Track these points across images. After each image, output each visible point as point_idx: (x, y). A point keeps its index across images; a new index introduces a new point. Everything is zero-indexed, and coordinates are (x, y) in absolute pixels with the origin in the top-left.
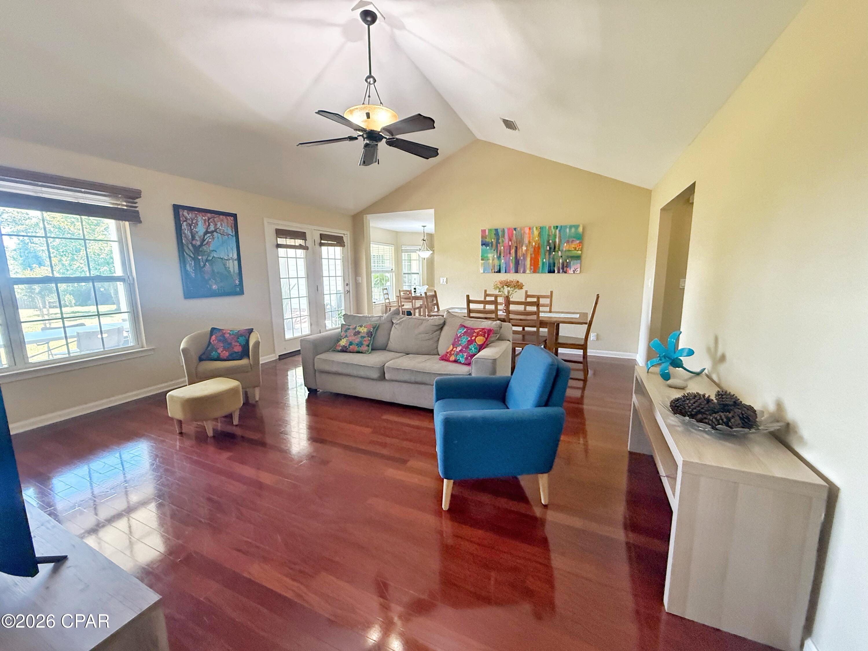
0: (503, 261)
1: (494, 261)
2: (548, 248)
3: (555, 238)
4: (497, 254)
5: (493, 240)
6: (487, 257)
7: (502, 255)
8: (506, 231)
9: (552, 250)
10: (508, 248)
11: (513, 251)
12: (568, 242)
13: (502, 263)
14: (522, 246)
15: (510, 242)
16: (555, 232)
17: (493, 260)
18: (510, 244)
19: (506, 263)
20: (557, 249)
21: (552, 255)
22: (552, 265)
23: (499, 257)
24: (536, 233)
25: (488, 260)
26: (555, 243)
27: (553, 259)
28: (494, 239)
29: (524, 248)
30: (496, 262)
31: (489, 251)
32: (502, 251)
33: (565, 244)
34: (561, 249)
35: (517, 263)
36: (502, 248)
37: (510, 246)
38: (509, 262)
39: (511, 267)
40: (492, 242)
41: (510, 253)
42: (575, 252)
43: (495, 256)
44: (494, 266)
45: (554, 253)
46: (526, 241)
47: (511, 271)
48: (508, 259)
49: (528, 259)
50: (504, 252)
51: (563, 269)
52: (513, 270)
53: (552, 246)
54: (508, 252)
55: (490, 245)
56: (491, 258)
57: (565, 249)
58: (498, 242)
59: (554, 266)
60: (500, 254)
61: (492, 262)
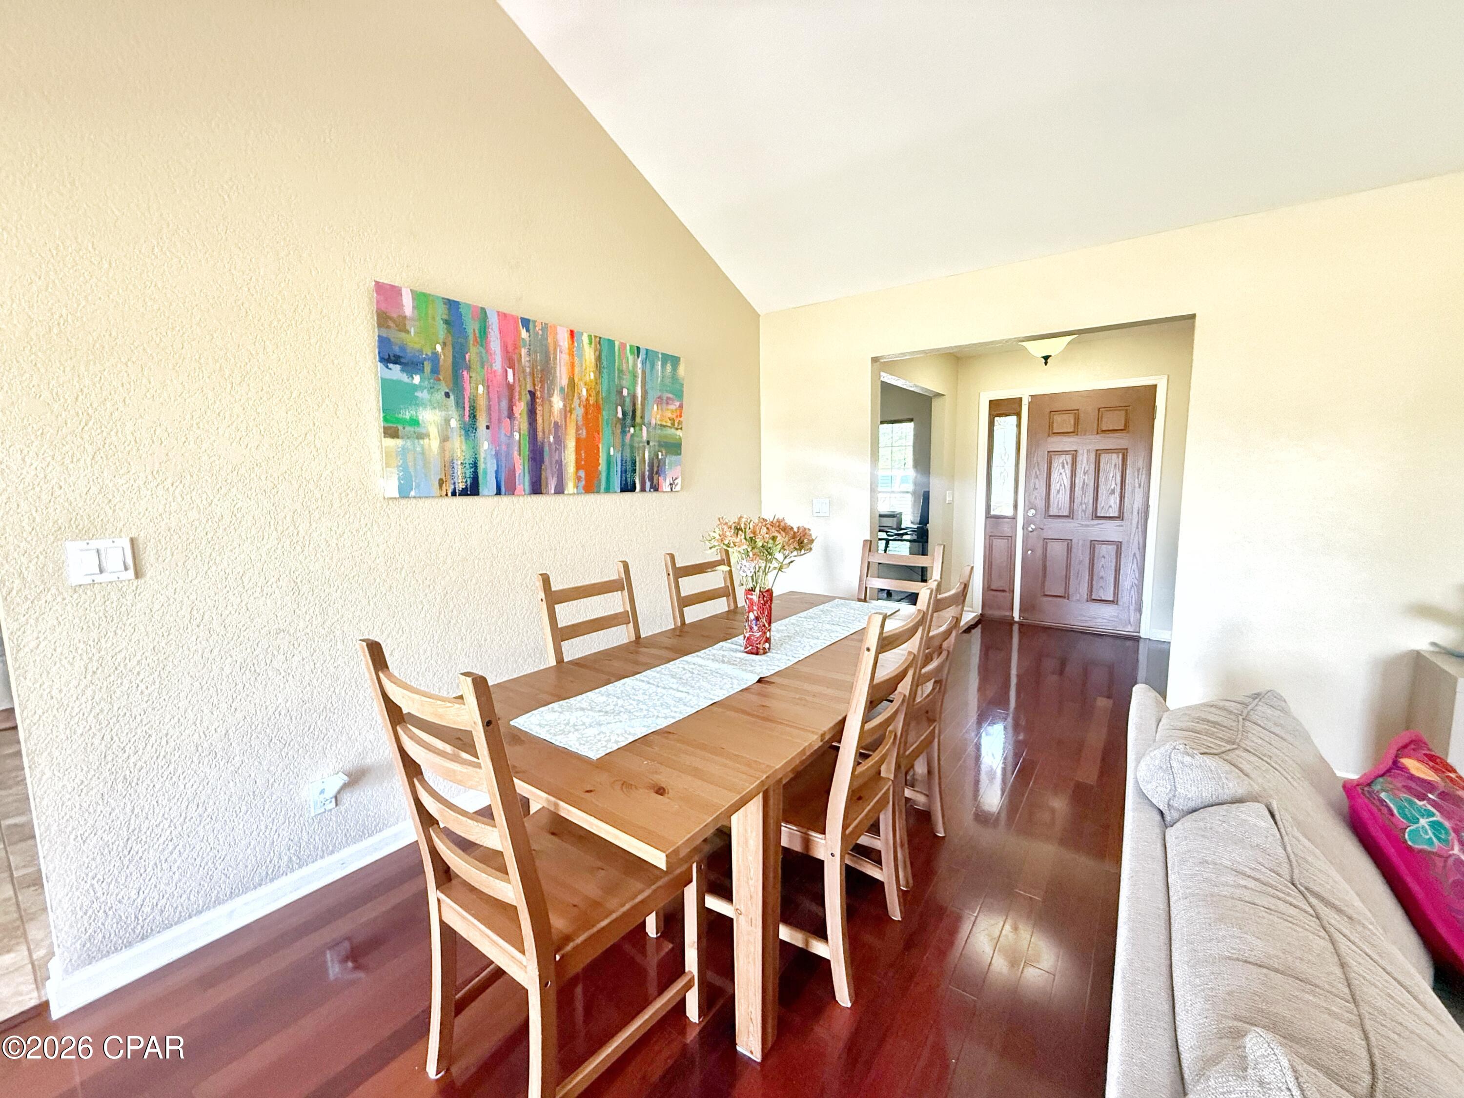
0: (486, 445)
1: (448, 445)
2: (620, 415)
3: (635, 383)
4: (462, 416)
5: (439, 348)
6: (415, 422)
7: (482, 423)
8: (493, 321)
9: (629, 421)
10: (505, 392)
11: (521, 408)
12: (660, 400)
13: (482, 455)
14: (550, 395)
15: (510, 371)
16: (635, 365)
17: (445, 439)
18: (510, 379)
19: (497, 455)
20: (638, 420)
21: (629, 435)
22: (629, 467)
23: (470, 428)
24: (589, 354)
25: (420, 436)
26: (634, 397)
27: (632, 447)
28: (444, 344)
29: (557, 403)
30: (459, 448)
31: (423, 395)
32: (482, 403)
33: (655, 406)
34: (646, 421)
35: (537, 457)
36: (481, 389)
37: (511, 388)
38: (508, 455)
39: (519, 472)
40: (435, 355)
41: (511, 415)
42: (673, 430)
43: (454, 423)
44: (449, 466)
45: (632, 430)
46: (562, 378)
47: (519, 487)
48: (503, 439)
49: (571, 444)
50: (489, 408)
51: (651, 479)
52: (523, 480)
53: (629, 408)
54: (505, 413)
55: (428, 367)
56: (433, 431)
57: (653, 422)
58: (459, 363)
59: (634, 471)
60: (473, 417)
61: (442, 449)
